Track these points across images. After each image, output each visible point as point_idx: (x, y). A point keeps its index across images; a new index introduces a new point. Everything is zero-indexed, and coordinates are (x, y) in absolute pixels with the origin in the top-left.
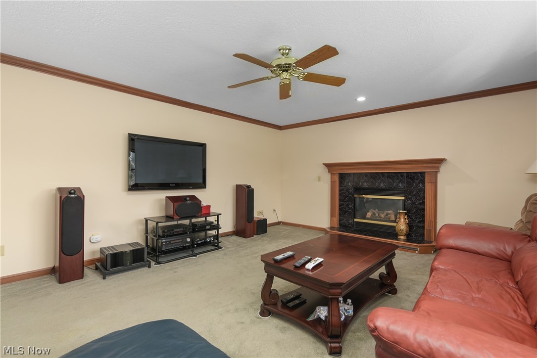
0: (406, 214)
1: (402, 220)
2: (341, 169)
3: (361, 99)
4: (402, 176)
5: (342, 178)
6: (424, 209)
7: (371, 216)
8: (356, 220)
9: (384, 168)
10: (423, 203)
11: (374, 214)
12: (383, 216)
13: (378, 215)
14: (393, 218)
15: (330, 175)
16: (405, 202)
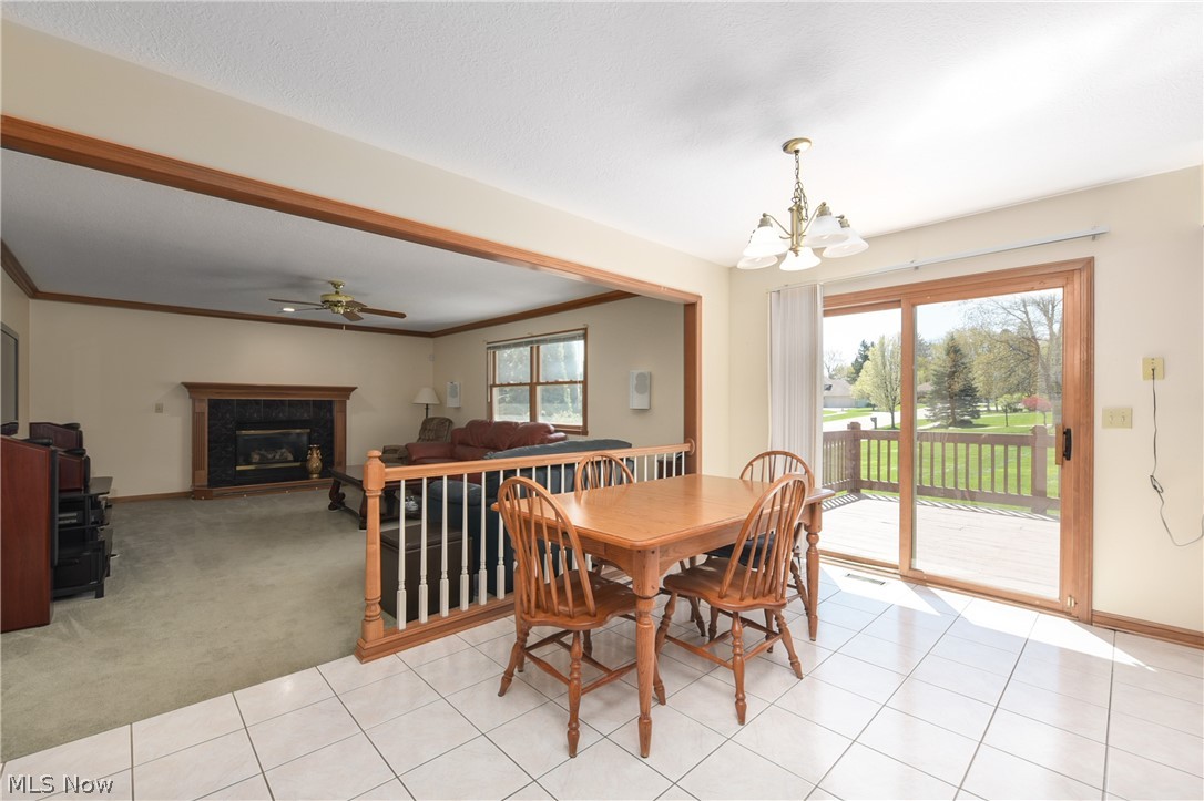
0: (319, 448)
1: (315, 456)
2: (220, 394)
3: (289, 310)
4: (308, 404)
5: (213, 407)
6: (331, 441)
7: (260, 459)
8: (238, 468)
10: (331, 434)
11: (261, 455)
12: (278, 457)
13: (270, 456)
14: (290, 457)
15: (190, 401)
16: (309, 435)
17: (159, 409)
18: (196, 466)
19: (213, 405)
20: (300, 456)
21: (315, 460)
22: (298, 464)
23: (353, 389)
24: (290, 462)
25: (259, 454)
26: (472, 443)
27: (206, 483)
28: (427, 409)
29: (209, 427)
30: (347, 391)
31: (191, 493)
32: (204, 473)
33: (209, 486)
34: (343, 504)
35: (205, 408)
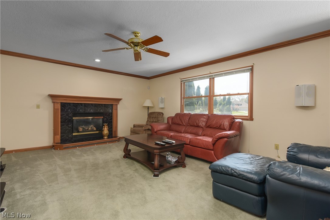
0: (107, 125)
1: (106, 129)
2: (65, 100)
3: (98, 60)
4: (102, 106)
5: (63, 106)
6: (112, 122)
7: (82, 130)
8: (74, 134)
9: (95, 101)
10: (112, 119)
11: (83, 128)
12: (90, 129)
13: (86, 129)
14: (95, 129)
15: (52, 104)
16: (103, 119)
17: (38, 107)
18: (55, 134)
19: (63, 105)
20: (100, 129)
21: (106, 131)
22: (98, 132)
23: (120, 100)
24: (94, 131)
25: (82, 128)
26: (181, 123)
27: (60, 142)
28: (148, 108)
29: (61, 115)
30: (118, 100)
31: (53, 146)
32: (58, 137)
33: (61, 143)
34: (130, 155)
35: (59, 106)
